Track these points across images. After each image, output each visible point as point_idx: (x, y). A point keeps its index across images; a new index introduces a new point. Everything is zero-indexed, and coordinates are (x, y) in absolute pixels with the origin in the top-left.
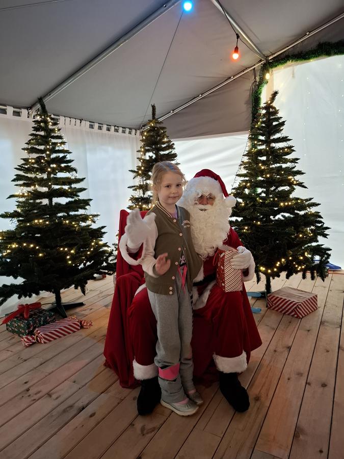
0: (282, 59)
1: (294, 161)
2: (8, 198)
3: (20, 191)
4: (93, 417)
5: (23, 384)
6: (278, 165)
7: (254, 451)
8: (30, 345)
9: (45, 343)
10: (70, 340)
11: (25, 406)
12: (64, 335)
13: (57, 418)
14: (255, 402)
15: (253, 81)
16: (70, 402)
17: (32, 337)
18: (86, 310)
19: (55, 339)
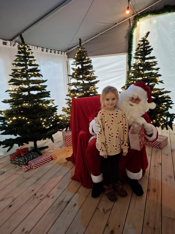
0: (145, 14)
1: (157, 69)
2: (6, 92)
3: (11, 87)
4: (76, 206)
5: (32, 191)
6: (150, 71)
7: (162, 217)
8: (27, 170)
9: (35, 169)
10: (48, 166)
11: (37, 203)
12: (44, 164)
13: (57, 208)
14: (154, 193)
15: (129, 26)
16: (61, 199)
17: (28, 166)
18: (50, 150)
19: (40, 166)
